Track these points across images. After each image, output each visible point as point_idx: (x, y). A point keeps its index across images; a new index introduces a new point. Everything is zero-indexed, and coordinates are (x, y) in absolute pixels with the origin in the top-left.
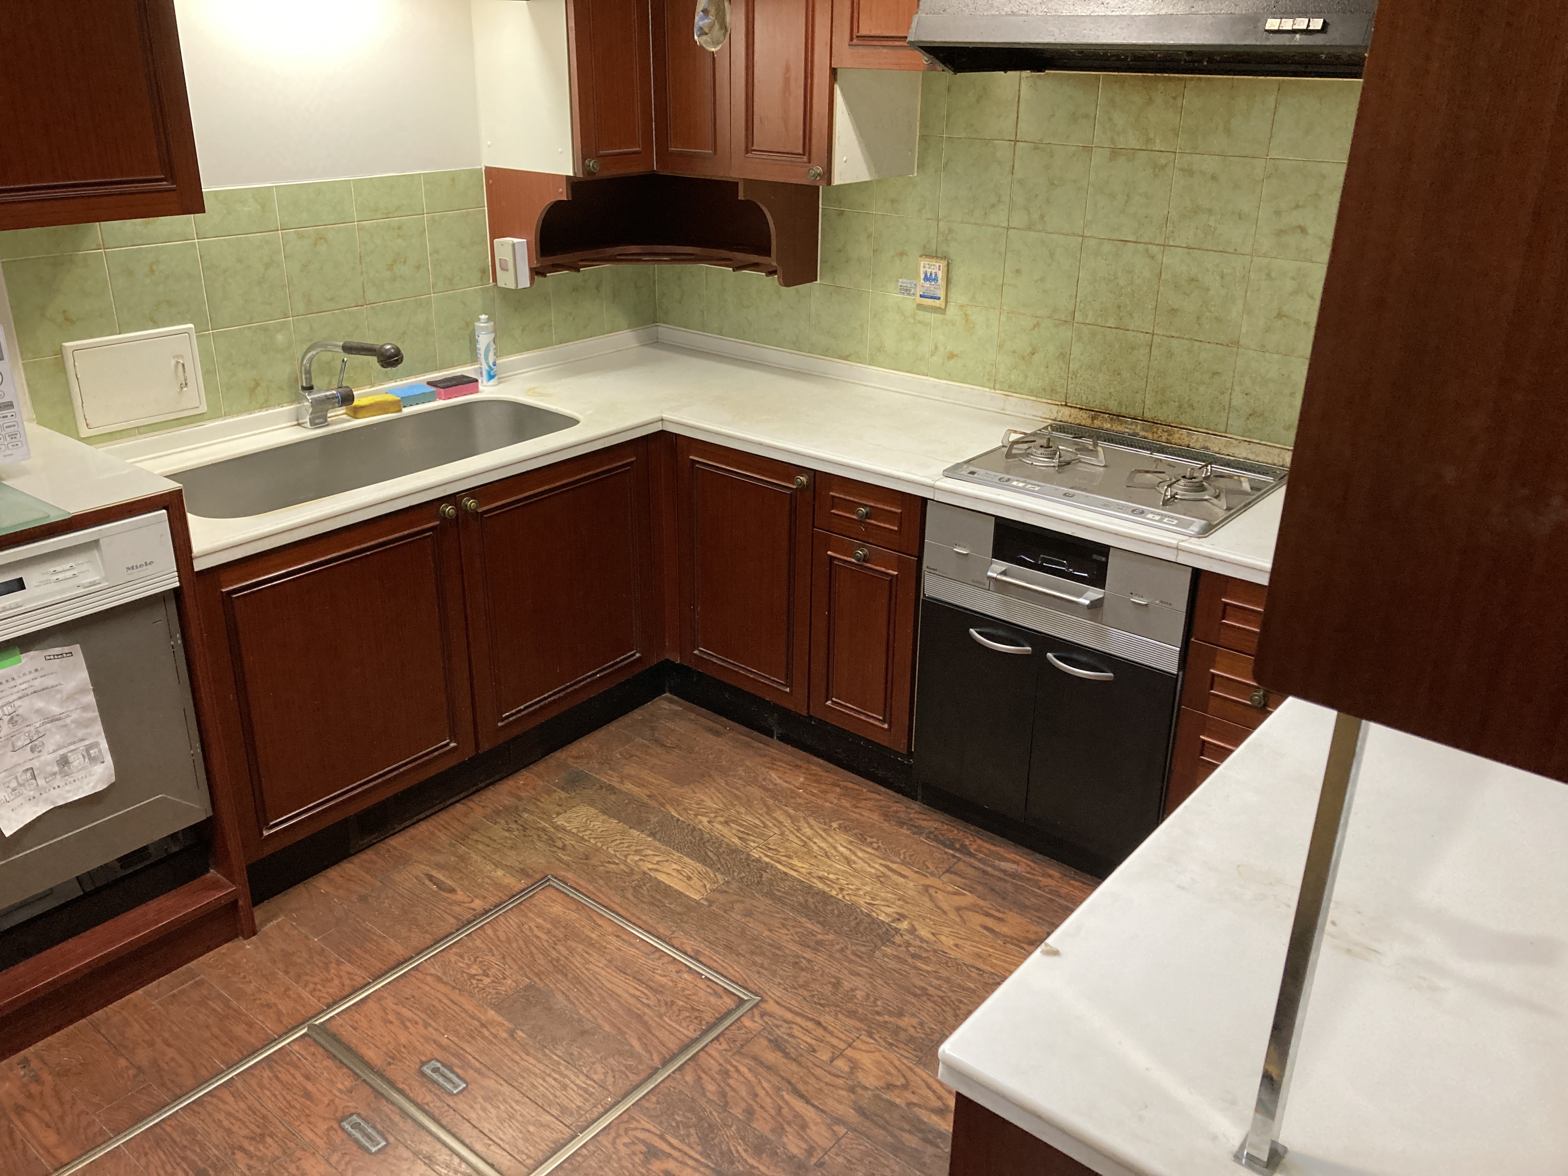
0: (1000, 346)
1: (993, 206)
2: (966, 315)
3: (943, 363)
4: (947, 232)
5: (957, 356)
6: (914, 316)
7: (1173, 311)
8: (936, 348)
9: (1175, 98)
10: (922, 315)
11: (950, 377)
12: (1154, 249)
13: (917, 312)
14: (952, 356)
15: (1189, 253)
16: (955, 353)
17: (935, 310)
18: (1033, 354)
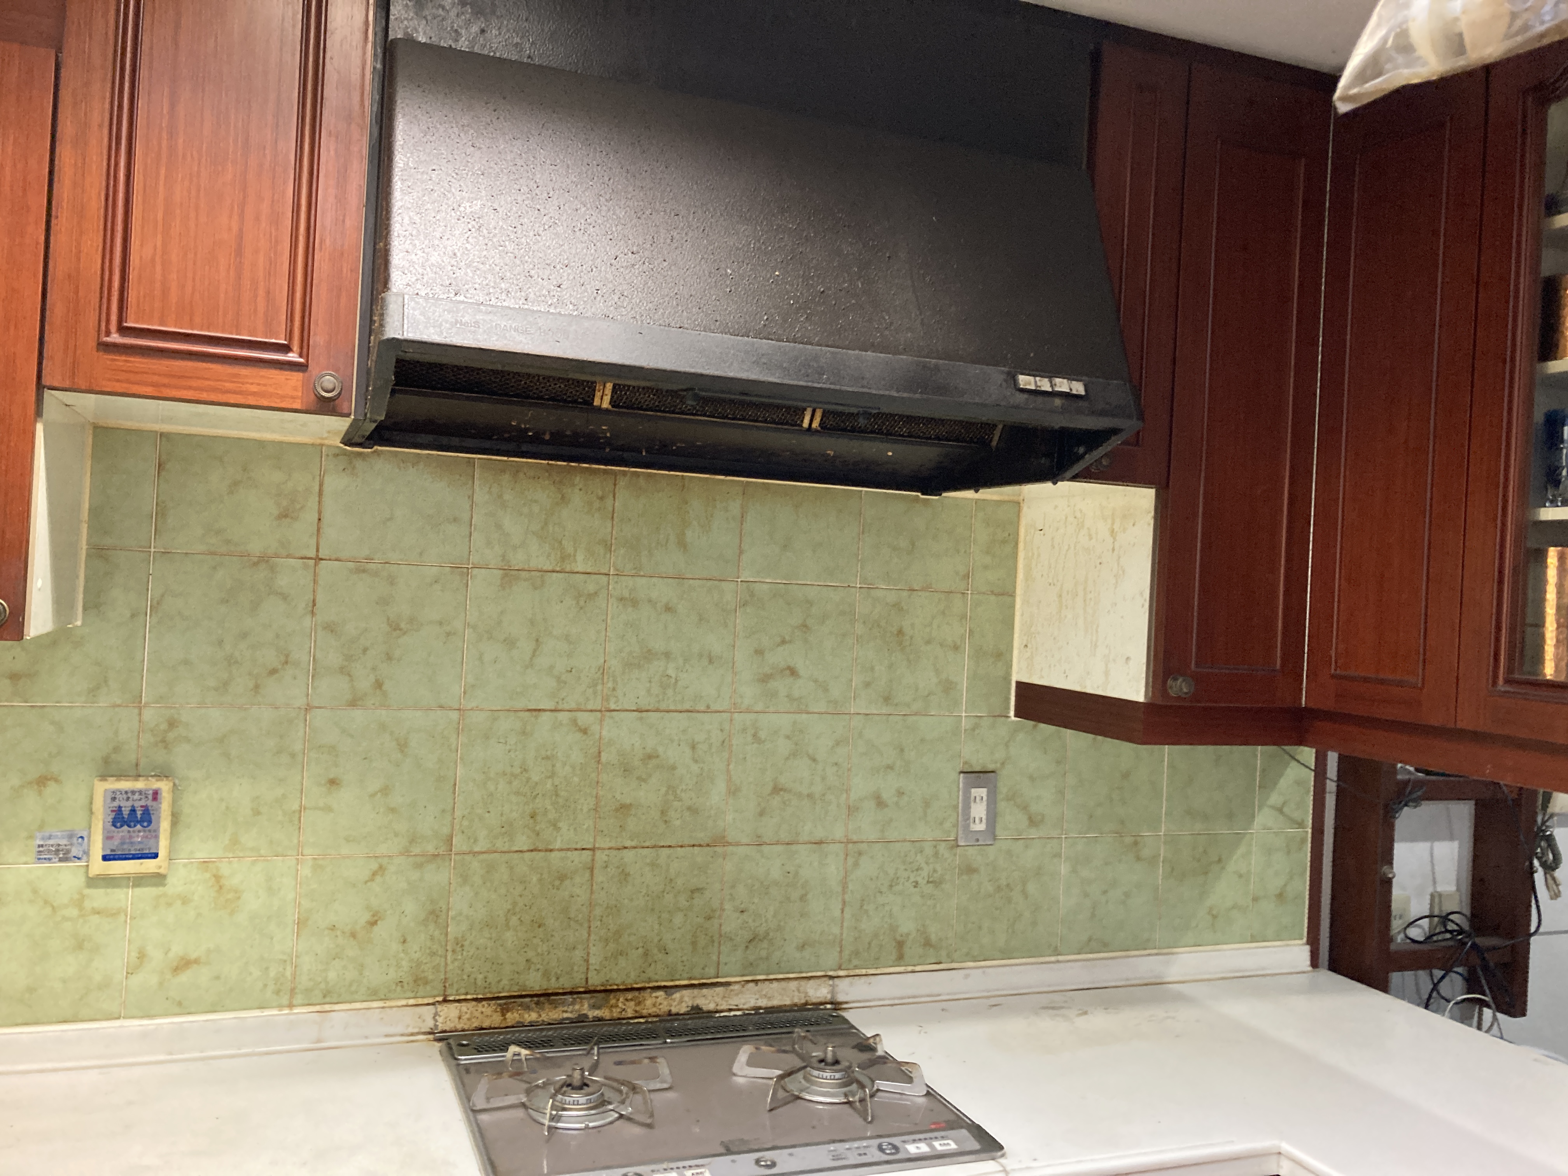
0: (301, 923)
1: (273, 672)
2: (217, 878)
3: (161, 984)
4: (164, 726)
5: (197, 961)
6: (79, 902)
7: (624, 809)
8: (142, 956)
9: (602, 498)
10: (99, 897)
11: (181, 1007)
12: (584, 718)
13: (87, 891)
14: (184, 964)
15: (641, 719)
16: (193, 956)
17: (139, 880)
18: (374, 923)
